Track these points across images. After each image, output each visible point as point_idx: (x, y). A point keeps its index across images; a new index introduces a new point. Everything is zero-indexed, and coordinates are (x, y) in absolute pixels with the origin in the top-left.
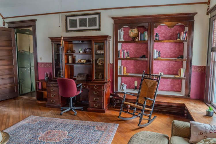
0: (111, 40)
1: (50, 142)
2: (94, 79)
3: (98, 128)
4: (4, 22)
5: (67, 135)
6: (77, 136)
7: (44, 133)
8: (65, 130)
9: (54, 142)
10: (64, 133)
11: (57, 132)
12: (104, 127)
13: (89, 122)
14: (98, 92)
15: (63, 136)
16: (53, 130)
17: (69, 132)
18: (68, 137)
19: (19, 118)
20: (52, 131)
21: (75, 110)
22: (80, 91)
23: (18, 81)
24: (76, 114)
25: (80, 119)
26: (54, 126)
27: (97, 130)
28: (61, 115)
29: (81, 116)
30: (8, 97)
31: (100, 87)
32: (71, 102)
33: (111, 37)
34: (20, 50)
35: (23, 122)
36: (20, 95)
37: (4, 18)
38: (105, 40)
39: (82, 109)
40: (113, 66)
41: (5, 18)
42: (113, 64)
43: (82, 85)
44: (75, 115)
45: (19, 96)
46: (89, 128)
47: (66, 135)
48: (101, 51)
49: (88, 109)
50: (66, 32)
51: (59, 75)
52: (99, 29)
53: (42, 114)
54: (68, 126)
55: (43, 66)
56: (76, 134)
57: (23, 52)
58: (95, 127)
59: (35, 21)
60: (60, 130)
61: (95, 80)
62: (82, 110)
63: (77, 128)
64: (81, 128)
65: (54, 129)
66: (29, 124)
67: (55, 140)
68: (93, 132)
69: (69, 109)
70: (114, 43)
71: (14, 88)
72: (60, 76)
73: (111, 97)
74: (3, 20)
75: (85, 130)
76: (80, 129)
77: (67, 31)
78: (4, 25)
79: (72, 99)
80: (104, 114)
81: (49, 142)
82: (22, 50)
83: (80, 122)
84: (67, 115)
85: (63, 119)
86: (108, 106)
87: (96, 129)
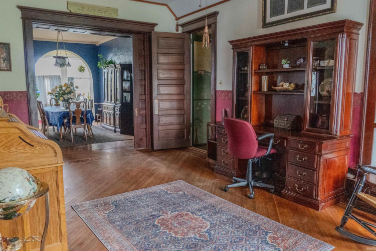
0: (360, 32)
1: (168, 231)
2: (307, 127)
3: (275, 238)
4: (178, 25)
5: (205, 230)
6: (219, 240)
7: (172, 214)
8: (208, 220)
9: (174, 235)
10: (201, 225)
11: (192, 219)
12: (291, 241)
13: (266, 219)
14: (306, 158)
15: (196, 230)
16: (190, 213)
17: (213, 226)
18: (201, 235)
19: (163, 179)
20: (187, 214)
21: (254, 187)
22: (267, 149)
23: (191, 122)
24: (252, 196)
25: (254, 209)
26: (198, 207)
27: (270, 242)
28: (225, 190)
29: (260, 204)
30: (173, 146)
31: (312, 146)
32: (249, 170)
33: (362, 25)
34: (197, 71)
35: (161, 188)
36: (193, 145)
37: (177, 19)
38: (338, 33)
39: (272, 189)
40: (362, 100)
41: (179, 18)
42: (363, 94)
43: (275, 137)
44: (249, 198)
45: (190, 147)
46: (255, 231)
47: (202, 229)
48: (329, 62)
49: (284, 191)
50: (263, 28)
51: (244, 114)
52: (332, 10)
53: (199, 181)
54: (219, 215)
55: (223, 97)
56: (222, 234)
57: (203, 73)
58: (269, 235)
59: (215, 14)
60: (201, 219)
61: (308, 130)
62: (271, 193)
63: (233, 223)
64: (240, 227)
65: (193, 213)
66: (166, 192)
67: (176, 233)
68: (256, 242)
69: (244, 183)
70: (368, 40)
71: (184, 132)
72: (245, 117)
73: (350, 176)
74: (176, 21)
75: (244, 234)
76: (236, 228)
77: (265, 25)
78: (177, 30)
79: (253, 163)
80: (316, 212)
81: (166, 232)
82: (202, 70)
83: (248, 214)
84: (237, 193)
85: (224, 199)
86: (335, 197)
87: (268, 239)
